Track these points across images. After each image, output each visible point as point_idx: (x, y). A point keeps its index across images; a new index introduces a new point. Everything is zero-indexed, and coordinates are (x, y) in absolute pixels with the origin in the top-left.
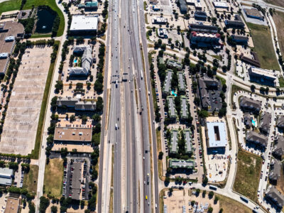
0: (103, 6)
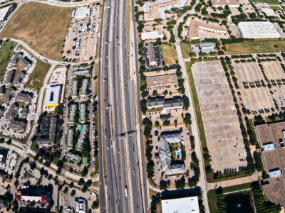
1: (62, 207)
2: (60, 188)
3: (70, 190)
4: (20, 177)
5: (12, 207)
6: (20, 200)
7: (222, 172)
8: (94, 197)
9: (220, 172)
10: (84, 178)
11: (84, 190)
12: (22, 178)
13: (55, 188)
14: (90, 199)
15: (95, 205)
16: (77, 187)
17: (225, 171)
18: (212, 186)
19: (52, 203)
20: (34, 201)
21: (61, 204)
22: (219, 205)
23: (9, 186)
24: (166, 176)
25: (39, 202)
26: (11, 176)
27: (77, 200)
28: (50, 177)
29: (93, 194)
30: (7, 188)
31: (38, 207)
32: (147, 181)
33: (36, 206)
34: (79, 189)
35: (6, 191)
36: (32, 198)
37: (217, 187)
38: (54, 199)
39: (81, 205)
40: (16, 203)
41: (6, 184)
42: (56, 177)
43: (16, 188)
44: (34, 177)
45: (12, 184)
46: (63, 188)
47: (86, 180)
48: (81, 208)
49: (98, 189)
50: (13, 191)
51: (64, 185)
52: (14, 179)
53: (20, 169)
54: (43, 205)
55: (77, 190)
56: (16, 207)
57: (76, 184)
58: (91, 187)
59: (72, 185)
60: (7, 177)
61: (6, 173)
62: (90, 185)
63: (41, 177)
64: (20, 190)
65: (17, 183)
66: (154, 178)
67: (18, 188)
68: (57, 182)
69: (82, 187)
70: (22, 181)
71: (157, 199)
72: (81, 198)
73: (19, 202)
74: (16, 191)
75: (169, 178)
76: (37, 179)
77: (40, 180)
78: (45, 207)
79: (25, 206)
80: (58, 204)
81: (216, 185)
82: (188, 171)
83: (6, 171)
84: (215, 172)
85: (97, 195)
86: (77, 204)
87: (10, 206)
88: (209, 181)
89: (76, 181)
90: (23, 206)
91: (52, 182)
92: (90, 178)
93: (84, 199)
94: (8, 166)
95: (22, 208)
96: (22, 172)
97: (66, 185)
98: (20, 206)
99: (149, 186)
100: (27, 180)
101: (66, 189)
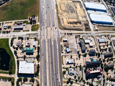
0: (37, 50)
1: (80, 70)
2: (82, 78)
3: (77, 78)
4: (103, 80)
5: (104, 66)
6: (100, 70)
7: (7, 81)
8: (65, 76)
9: (8, 81)
10: (70, 85)
11: (70, 79)
12: (102, 80)
13: (84, 78)
14: (67, 75)
15: (64, 73)
16: (74, 80)
17: (6, 81)
18: (12, 76)
19: (85, 71)
20: (94, 71)
21: (81, 71)
22: (12, 68)
23: (107, 74)
24: (31, 84)
25: (91, 71)
26: (107, 79)
27: (73, 74)
28: (87, 83)
29: (65, 77)
30: (108, 73)
31: (91, 69)
32: (40, 83)
33: (93, 69)
34: (72, 79)
35: (108, 72)
36: (95, 71)
37: (11, 75)
38: (85, 73)
39: (71, 72)
40: (102, 68)
41: (109, 75)
42: (84, 84)
43: (104, 75)
44: (96, 82)
45: (106, 76)
46: (80, 79)
47: (69, 84)
48: (71, 71)
49: (63, 80)
50: (104, 73)
51: (80, 80)
52: (105, 78)
53: (104, 84)
54: (89, 70)
55: (74, 79)
56: (102, 66)
57: (74, 81)
58: (66, 80)
59: (76, 81)
60: (109, 78)
61: (110, 80)
62: (67, 81)
63: (92, 82)
64: (101, 74)
65: (104, 77)
66: (37, 84)
67: (102, 75)
68: (84, 81)
69: (71, 80)
70: (102, 79)
71: (36, 74)
72: (71, 75)
73: (101, 68)
74: (103, 73)
75: (30, 83)
76: (94, 81)
77: (93, 81)
78: (88, 69)
79: (98, 68)
80: (82, 71)
81: (11, 76)
82: (21, 85)
83: (110, 81)
84: (10, 82)
85: (64, 77)
86: (73, 72)
87: (105, 66)
88: (14, 78)
89: (74, 83)
90: (99, 68)
91: (86, 81)
92: (68, 85)
93: (70, 75)
94: (110, 84)
95: (99, 66)
96: (102, 83)
97: (79, 80)
98: (100, 67)
99: (39, 80)
100: (99, 80)
101: (79, 79)
